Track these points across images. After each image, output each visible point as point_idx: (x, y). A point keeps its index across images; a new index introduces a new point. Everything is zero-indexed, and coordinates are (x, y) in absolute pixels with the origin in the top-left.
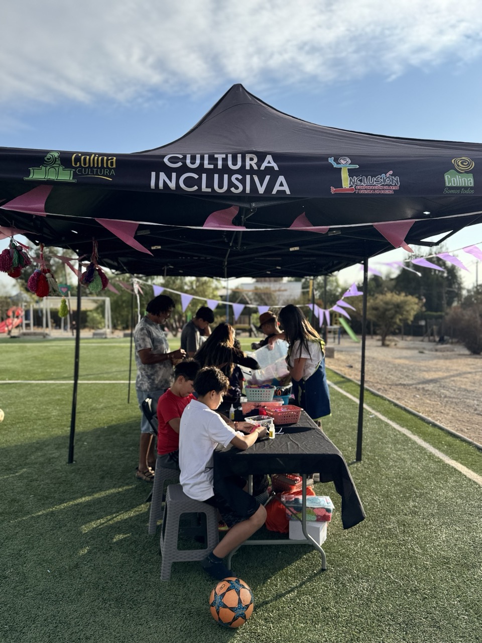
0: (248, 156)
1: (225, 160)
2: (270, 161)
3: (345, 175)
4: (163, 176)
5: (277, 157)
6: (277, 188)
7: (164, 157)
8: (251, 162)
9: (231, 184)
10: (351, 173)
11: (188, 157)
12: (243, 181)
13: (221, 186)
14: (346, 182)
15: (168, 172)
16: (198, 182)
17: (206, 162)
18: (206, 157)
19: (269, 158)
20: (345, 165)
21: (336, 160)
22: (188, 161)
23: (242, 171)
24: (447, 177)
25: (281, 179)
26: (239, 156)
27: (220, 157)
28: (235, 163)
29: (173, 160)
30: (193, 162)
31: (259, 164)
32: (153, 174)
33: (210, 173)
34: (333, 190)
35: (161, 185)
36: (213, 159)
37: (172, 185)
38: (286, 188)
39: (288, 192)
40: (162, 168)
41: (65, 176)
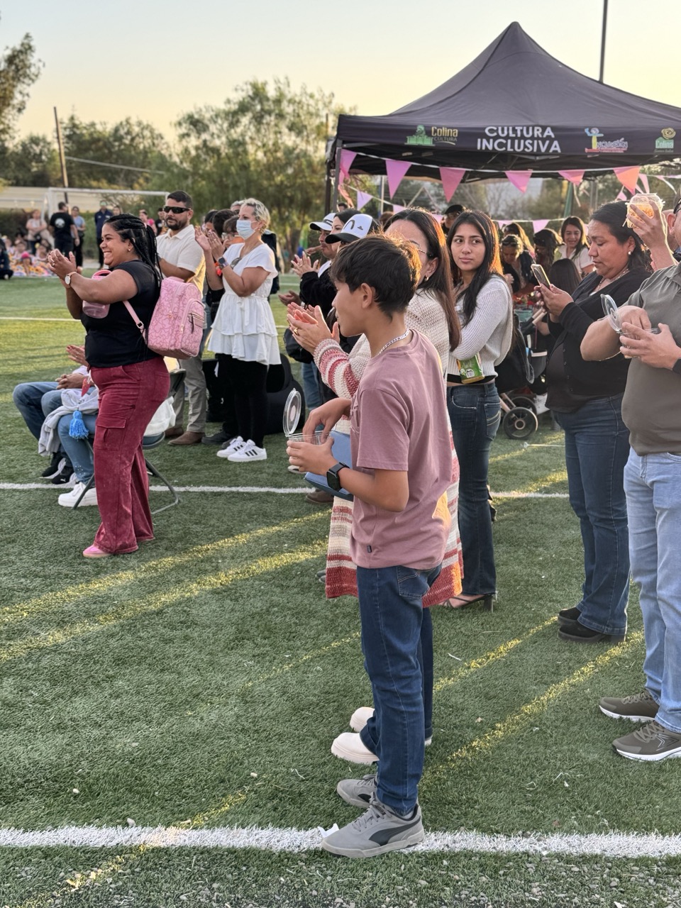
0: (536, 128)
1: (522, 131)
2: (549, 132)
3: (594, 141)
4: (484, 141)
5: (553, 129)
7: (484, 129)
8: (538, 132)
10: (599, 139)
11: (500, 128)
12: (532, 145)
14: (595, 145)
17: (511, 132)
18: (511, 128)
19: (549, 129)
20: (595, 134)
21: (590, 131)
22: (500, 132)
23: (532, 138)
24: (657, 142)
25: (556, 143)
26: (531, 128)
27: (519, 129)
28: (528, 133)
29: (491, 131)
30: (503, 132)
31: (542, 133)
32: (479, 140)
33: (513, 140)
34: (586, 150)
35: (484, 148)
36: (515, 131)
37: (490, 148)
38: (558, 149)
39: (559, 151)
40: (484, 136)
41: (428, 142)
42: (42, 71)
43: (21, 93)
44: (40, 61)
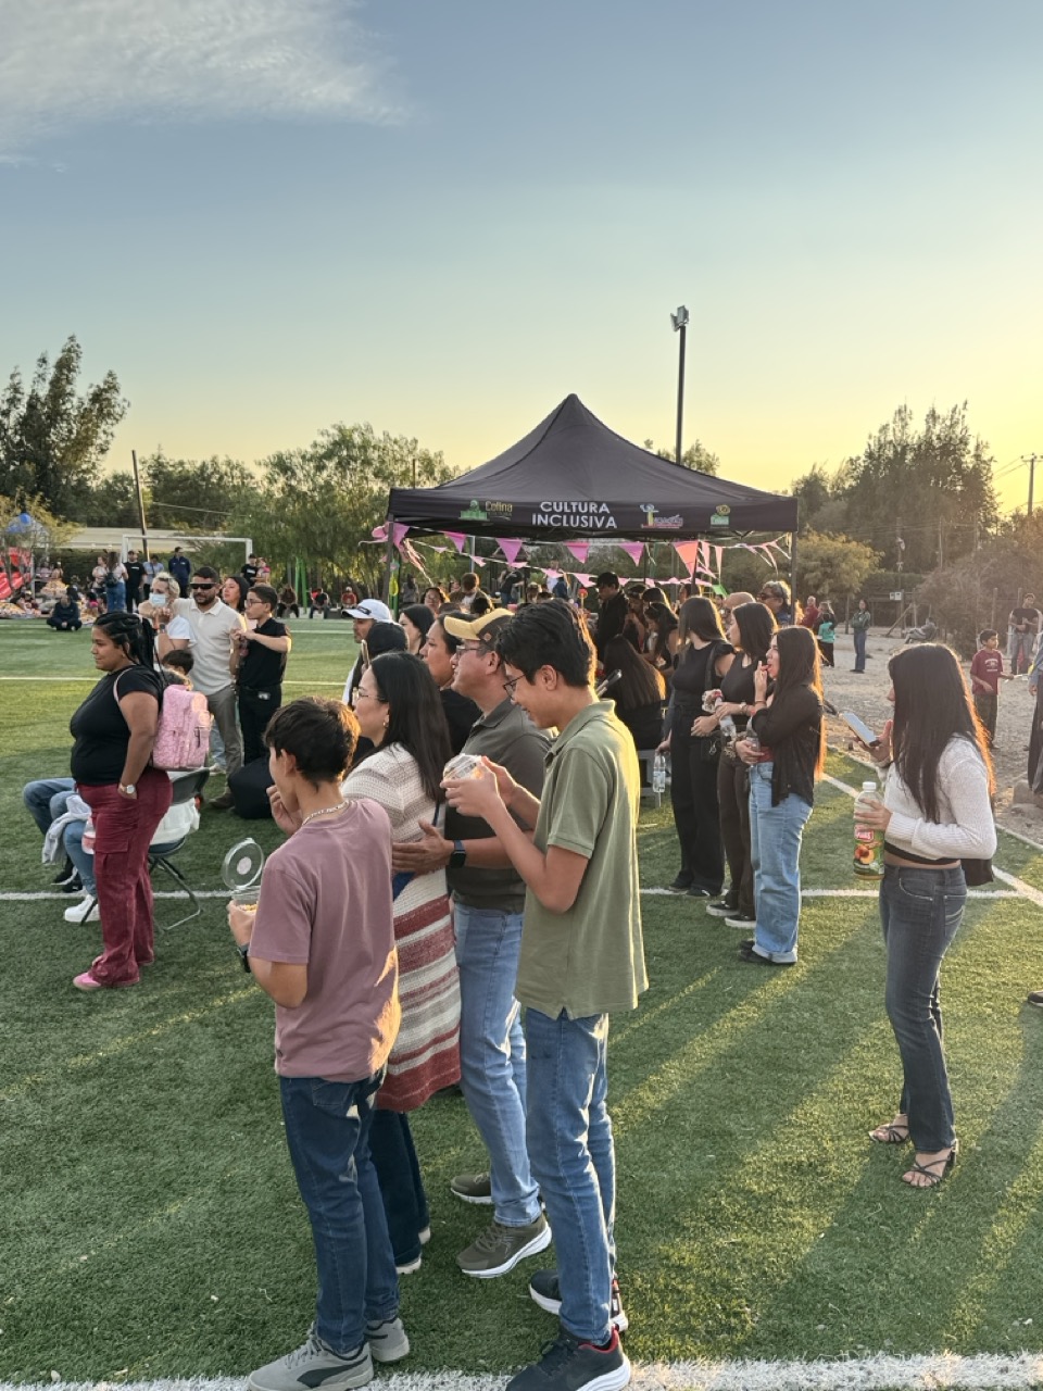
0: (591, 505)
3: (650, 518)
4: (540, 517)
5: (609, 505)
6: (608, 525)
7: (539, 504)
8: (593, 508)
9: (581, 522)
10: (654, 515)
11: (555, 504)
12: (588, 520)
13: (575, 523)
14: (651, 521)
15: (543, 514)
16: (561, 521)
17: (566, 507)
18: (566, 504)
19: (604, 505)
20: (650, 510)
21: (645, 507)
22: (555, 507)
23: (588, 514)
24: (712, 518)
25: (611, 519)
26: (586, 505)
27: (574, 504)
28: (583, 509)
29: (546, 506)
30: (558, 508)
31: (598, 509)
32: (534, 516)
34: (643, 526)
35: (539, 522)
38: (614, 525)
39: (615, 527)
40: (539, 511)
41: (482, 517)
42: (128, 410)
43: (105, 432)
44: (125, 400)
